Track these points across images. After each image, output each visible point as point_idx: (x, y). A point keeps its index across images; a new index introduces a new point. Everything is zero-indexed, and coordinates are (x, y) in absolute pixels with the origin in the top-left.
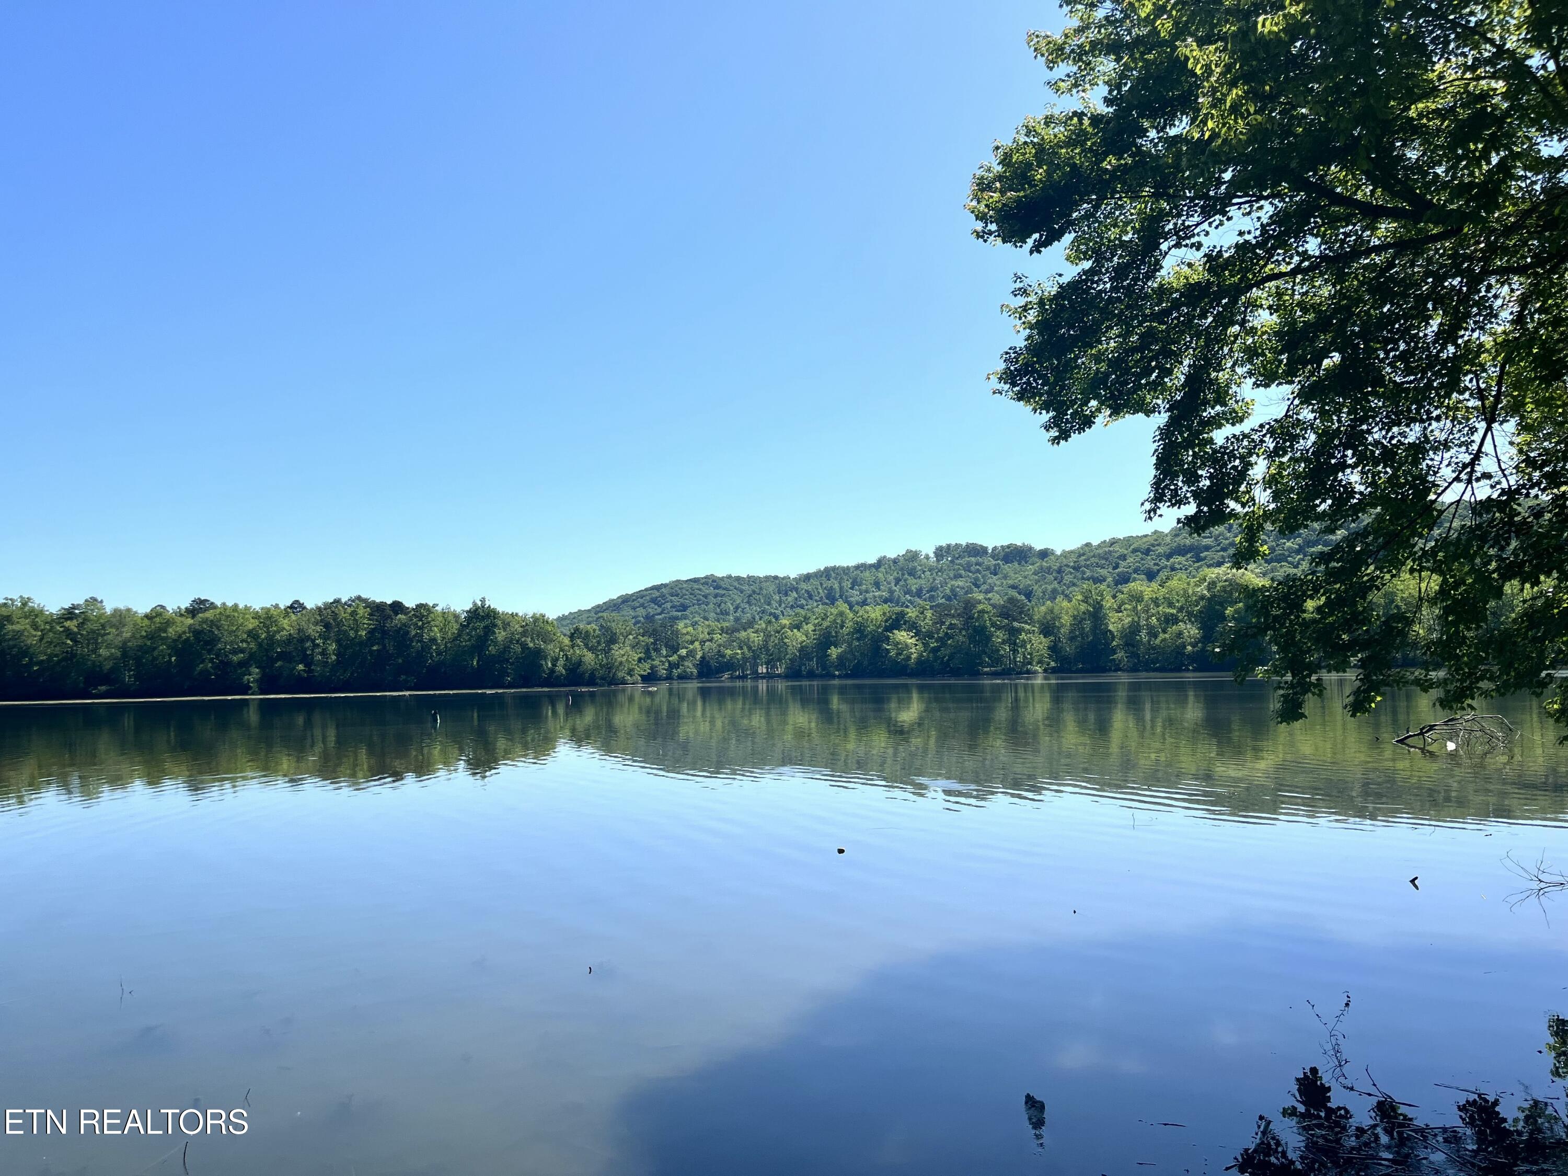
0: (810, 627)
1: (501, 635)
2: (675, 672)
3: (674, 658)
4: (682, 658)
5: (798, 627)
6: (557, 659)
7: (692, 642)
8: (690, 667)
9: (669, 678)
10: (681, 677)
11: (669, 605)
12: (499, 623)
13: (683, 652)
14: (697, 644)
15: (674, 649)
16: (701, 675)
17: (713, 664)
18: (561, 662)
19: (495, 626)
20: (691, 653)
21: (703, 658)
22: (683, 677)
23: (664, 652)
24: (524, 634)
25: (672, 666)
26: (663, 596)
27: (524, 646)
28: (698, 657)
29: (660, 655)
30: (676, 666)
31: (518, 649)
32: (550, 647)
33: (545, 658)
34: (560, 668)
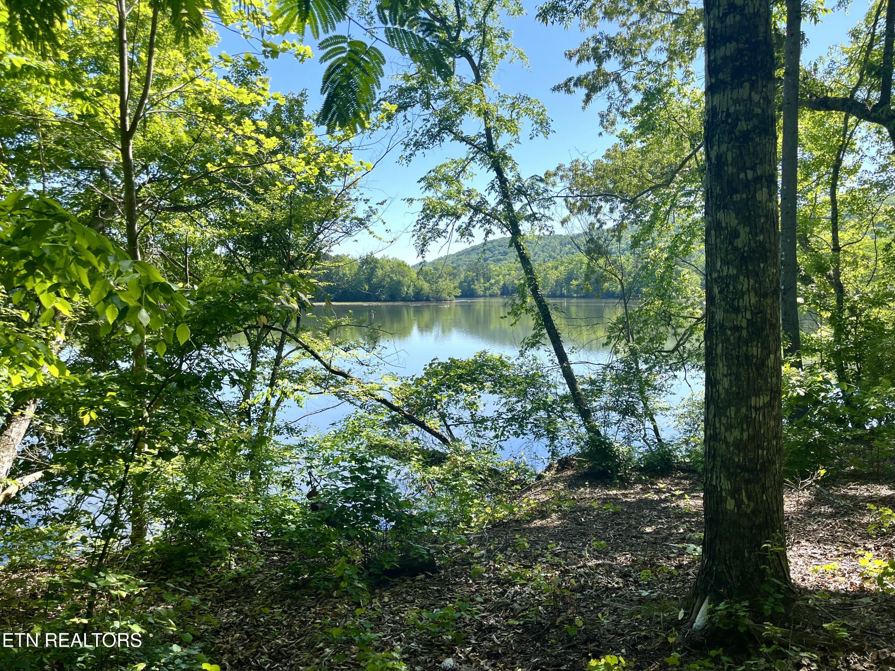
0: (563, 268)
1: (379, 272)
2: (488, 293)
3: (487, 285)
4: (492, 285)
5: (556, 268)
6: (409, 287)
7: (498, 276)
8: (496, 290)
9: (484, 296)
10: (491, 296)
11: (497, 252)
12: (379, 265)
13: (493, 281)
14: (501, 276)
15: (488, 279)
16: (503, 294)
17: (510, 288)
18: (411, 288)
19: (376, 267)
20: (497, 282)
21: (504, 284)
22: (492, 296)
23: (482, 281)
24: (392, 272)
25: (486, 289)
26: (494, 247)
27: (391, 278)
28: (501, 284)
29: (480, 283)
30: (489, 289)
31: (389, 280)
32: (406, 279)
33: (403, 286)
34: (411, 291)
